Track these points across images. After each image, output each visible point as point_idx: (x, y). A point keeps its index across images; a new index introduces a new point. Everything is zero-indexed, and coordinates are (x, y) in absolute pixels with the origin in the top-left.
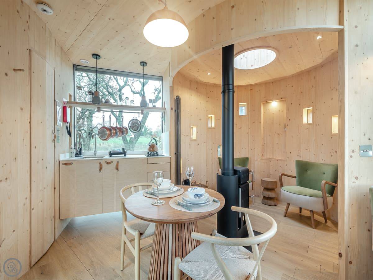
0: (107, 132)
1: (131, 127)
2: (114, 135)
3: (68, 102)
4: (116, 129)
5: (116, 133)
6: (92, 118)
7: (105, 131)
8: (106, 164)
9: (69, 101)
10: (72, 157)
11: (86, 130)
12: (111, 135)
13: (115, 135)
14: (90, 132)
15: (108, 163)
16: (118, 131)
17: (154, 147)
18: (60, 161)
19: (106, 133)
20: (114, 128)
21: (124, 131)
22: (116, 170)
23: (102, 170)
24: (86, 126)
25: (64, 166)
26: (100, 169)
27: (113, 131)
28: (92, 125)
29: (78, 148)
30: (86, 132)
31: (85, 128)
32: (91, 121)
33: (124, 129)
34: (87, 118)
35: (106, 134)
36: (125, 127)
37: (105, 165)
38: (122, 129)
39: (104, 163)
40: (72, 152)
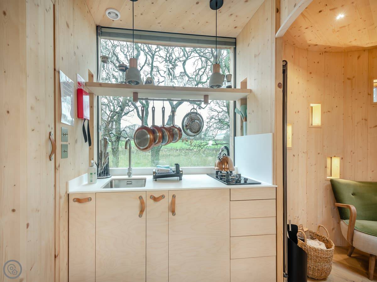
0: (149, 136)
1: (186, 126)
2: (159, 142)
3: (86, 83)
4: (164, 130)
5: (163, 137)
6: (120, 121)
7: (146, 134)
8: (152, 201)
9: (88, 81)
10: (91, 181)
11: (115, 133)
12: (155, 141)
13: (161, 141)
14: (118, 135)
15: (155, 199)
16: (167, 133)
17: (227, 163)
18: (69, 194)
19: (146, 137)
20: (160, 129)
21: (176, 134)
22: (171, 214)
23: (144, 213)
24: (115, 129)
25: (77, 204)
26: (142, 211)
27: (158, 134)
28: (120, 128)
29: (104, 164)
30: (115, 136)
31: (114, 132)
32: (120, 124)
33: (176, 130)
34: (116, 122)
35: (148, 138)
36: (177, 127)
37: (150, 202)
38: (173, 130)
39: (148, 197)
40: (91, 174)
